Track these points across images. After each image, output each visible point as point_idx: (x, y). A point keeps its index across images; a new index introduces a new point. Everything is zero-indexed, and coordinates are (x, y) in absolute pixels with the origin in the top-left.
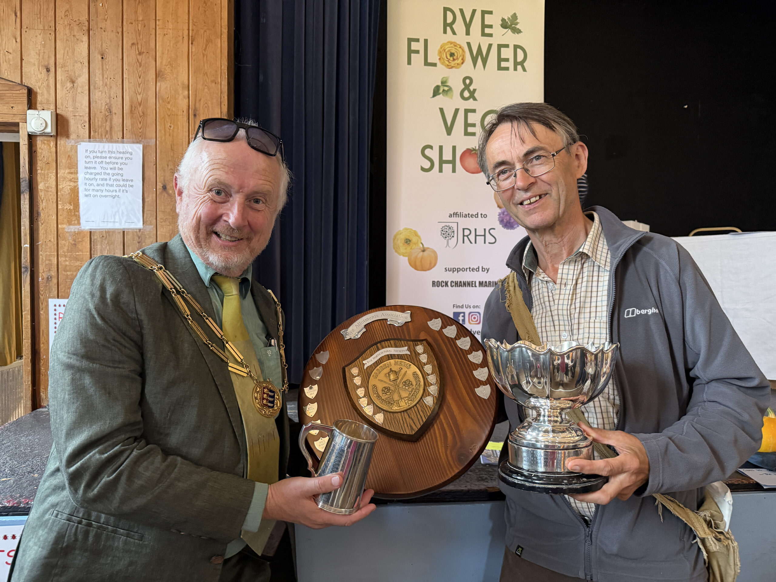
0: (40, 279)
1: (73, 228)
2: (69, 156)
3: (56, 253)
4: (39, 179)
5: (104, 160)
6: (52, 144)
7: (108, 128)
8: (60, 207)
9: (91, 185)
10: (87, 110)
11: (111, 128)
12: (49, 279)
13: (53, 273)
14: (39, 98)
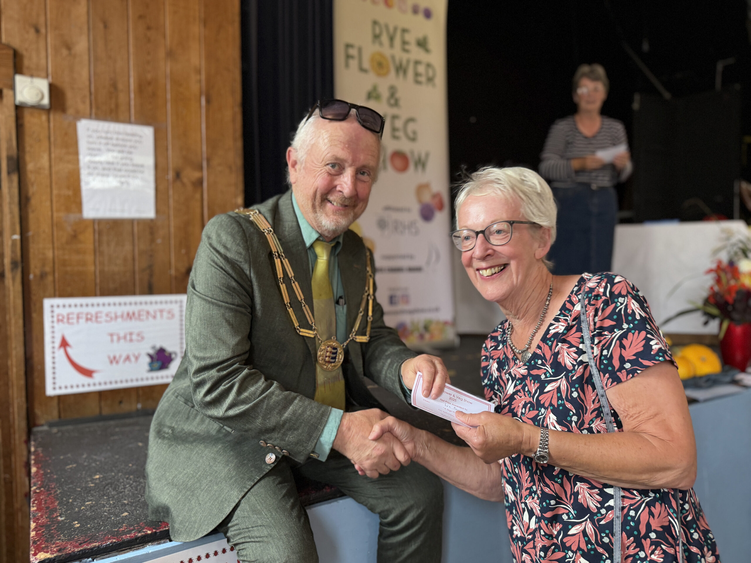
0: (31, 276)
1: (73, 217)
2: (66, 134)
3: (50, 246)
4: (28, 158)
5: (110, 142)
6: (44, 118)
7: (113, 106)
8: (55, 192)
9: (95, 168)
10: (87, 83)
11: (117, 106)
12: (43, 276)
13: (48, 269)
14: (26, 62)
